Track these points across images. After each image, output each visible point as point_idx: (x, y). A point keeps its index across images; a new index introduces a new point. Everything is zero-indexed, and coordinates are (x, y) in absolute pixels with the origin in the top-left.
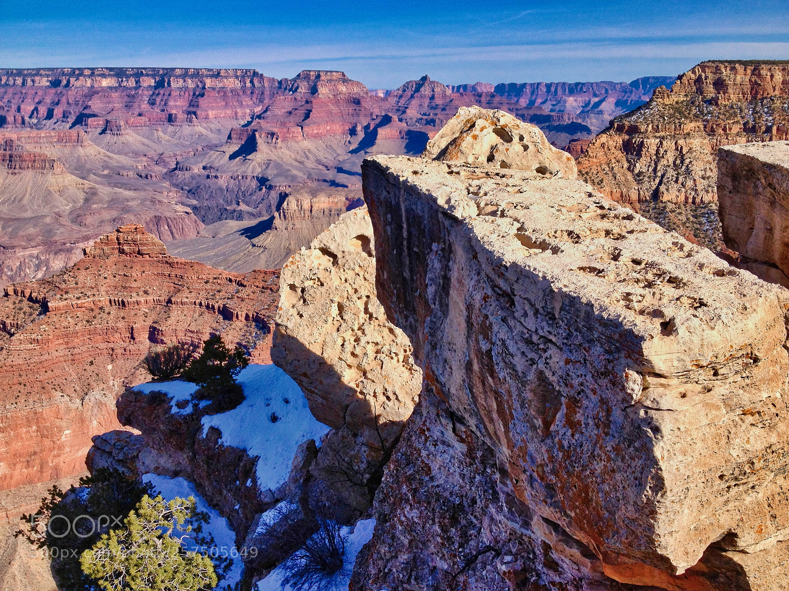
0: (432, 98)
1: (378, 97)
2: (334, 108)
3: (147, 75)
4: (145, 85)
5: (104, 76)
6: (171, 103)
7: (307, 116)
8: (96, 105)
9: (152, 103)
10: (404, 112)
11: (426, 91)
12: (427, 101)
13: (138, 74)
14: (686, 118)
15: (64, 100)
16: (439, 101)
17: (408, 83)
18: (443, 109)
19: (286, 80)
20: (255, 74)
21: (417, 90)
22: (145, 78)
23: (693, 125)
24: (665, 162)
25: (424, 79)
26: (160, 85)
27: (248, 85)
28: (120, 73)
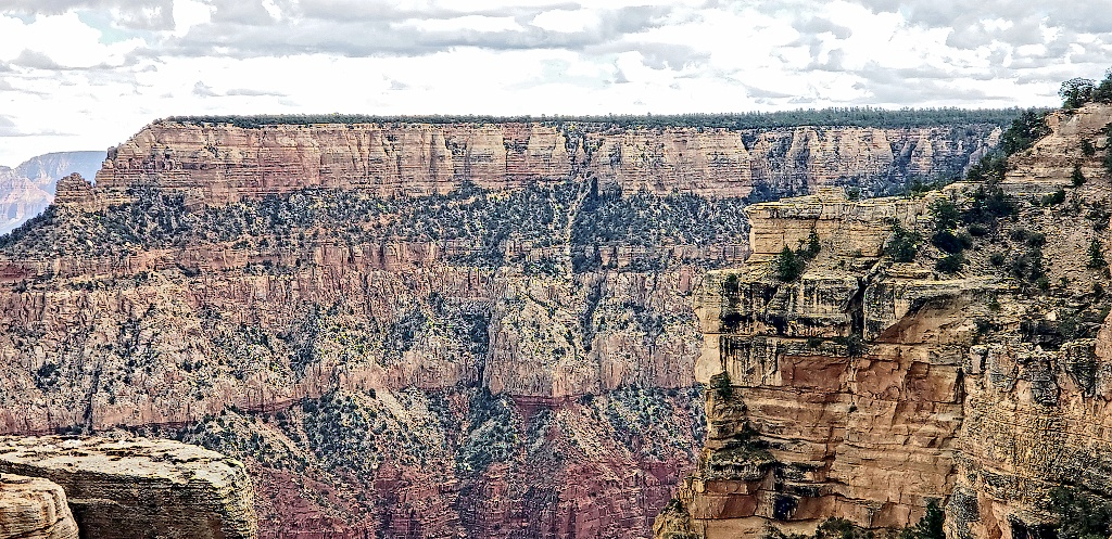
14: (134, 240)
24: (100, 340)
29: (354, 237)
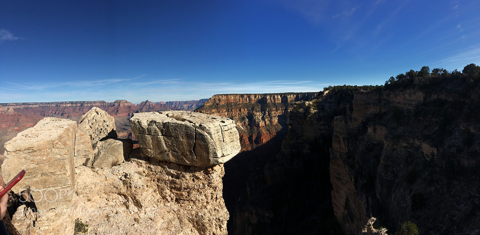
0: (149, 106)
1: (135, 106)
2: (124, 110)
3: (79, 103)
4: (78, 105)
5: (68, 104)
6: (84, 110)
7: (117, 112)
8: (66, 111)
9: (80, 110)
10: (142, 110)
11: (147, 104)
12: (148, 107)
13: (76, 103)
14: (212, 109)
15: (59, 110)
16: (151, 107)
17: (142, 102)
18: (152, 109)
19: (112, 103)
20: (104, 102)
21: (145, 104)
22: (78, 104)
23: (214, 110)
25: (147, 101)
26: (82, 105)
27: (102, 105)
28: (72, 103)
29: (237, 108)
